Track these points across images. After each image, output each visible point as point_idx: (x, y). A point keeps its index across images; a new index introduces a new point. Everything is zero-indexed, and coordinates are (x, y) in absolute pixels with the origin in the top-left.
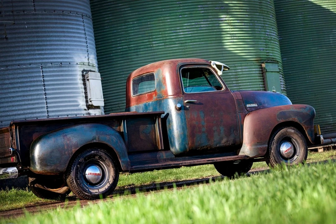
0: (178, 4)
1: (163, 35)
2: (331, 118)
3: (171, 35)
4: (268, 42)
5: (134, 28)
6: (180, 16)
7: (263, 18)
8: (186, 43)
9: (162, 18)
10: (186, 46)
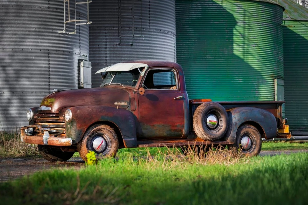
0: (227, 31)
1: (214, 52)
2: (306, 121)
3: (219, 52)
4: (279, 64)
5: (195, 44)
6: (227, 40)
7: (278, 47)
8: (229, 59)
9: (215, 40)
10: (229, 61)
